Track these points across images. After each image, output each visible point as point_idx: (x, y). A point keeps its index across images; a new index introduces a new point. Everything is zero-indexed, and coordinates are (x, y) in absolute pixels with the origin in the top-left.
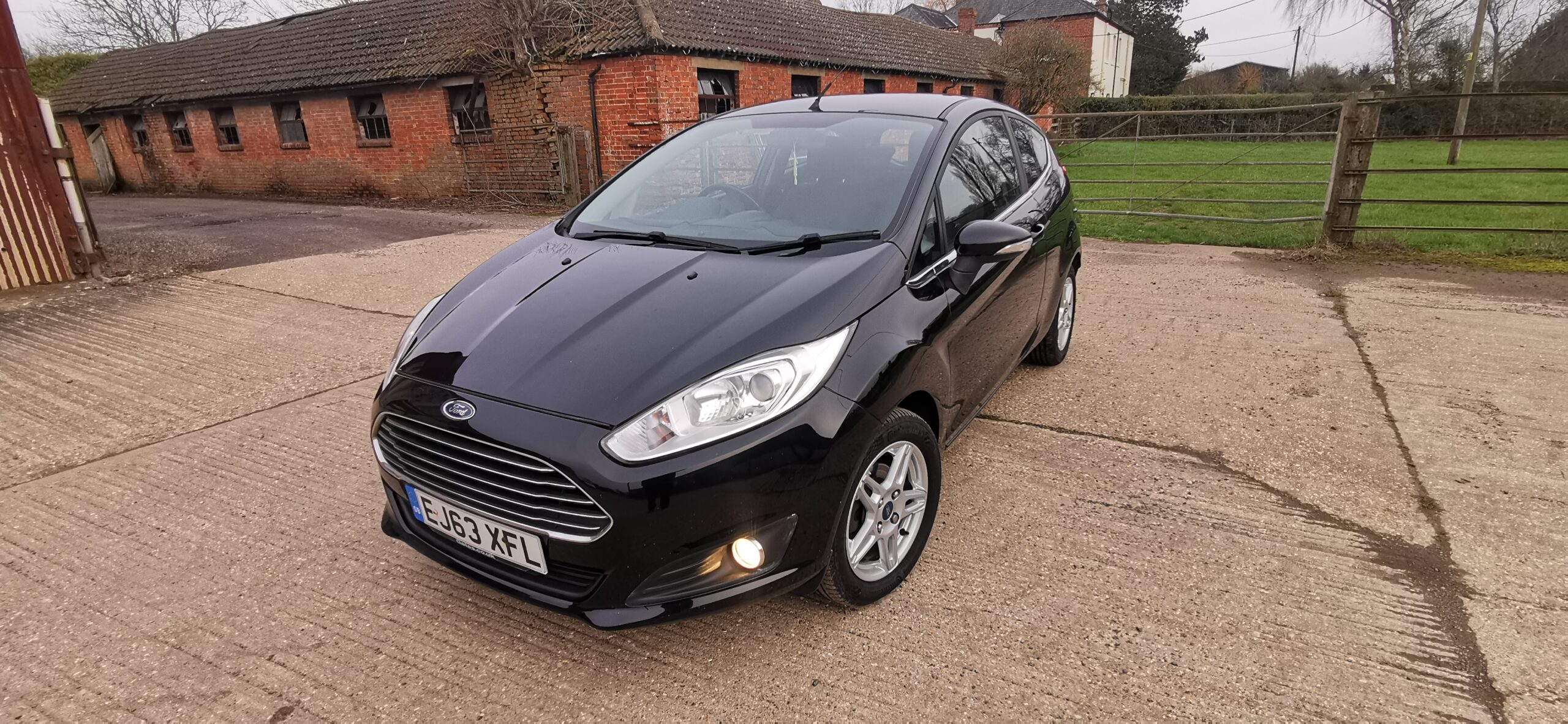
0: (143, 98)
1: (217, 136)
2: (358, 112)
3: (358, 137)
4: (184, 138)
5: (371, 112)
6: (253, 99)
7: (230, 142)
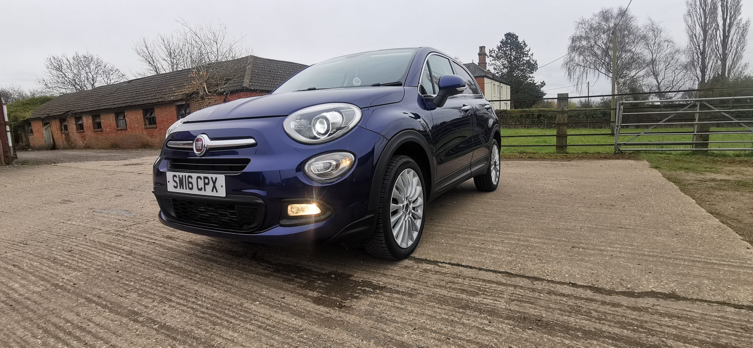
0: (67, 112)
1: (94, 126)
2: (146, 116)
3: (145, 125)
4: (81, 127)
5: (150, 115)
6: (107, 111)
7: (98, 128)
